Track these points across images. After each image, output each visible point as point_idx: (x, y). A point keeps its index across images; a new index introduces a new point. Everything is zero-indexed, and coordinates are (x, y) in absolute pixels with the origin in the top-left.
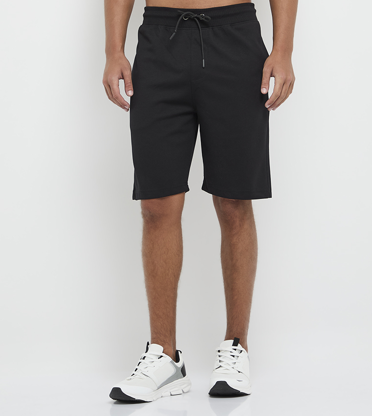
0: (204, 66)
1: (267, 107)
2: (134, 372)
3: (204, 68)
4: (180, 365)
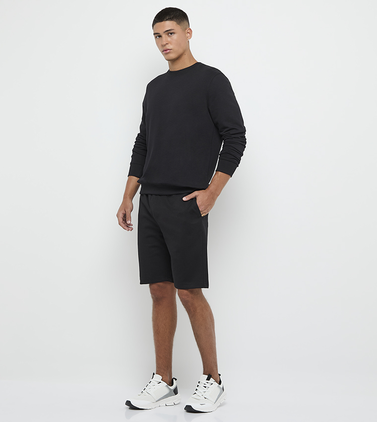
2: (143, 391)
4: (173, 388)
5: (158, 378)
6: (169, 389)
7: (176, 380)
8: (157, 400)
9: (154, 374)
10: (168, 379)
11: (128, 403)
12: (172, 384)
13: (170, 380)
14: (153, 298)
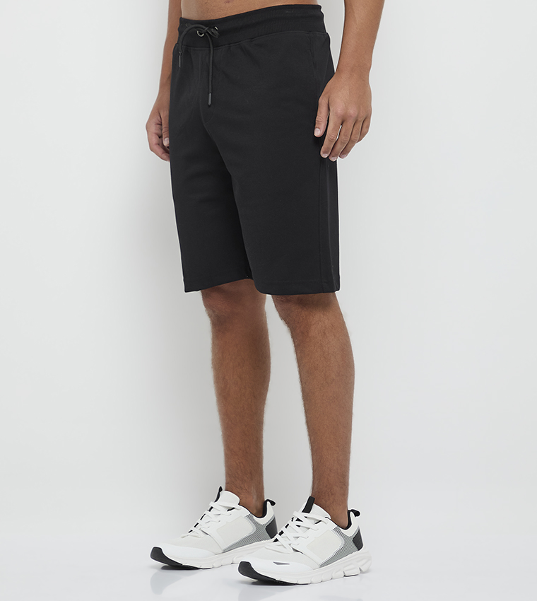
0: (210, 103)
1: (325, 156)
2: (193, 528)
3: (209, 106)
4: (264, 521)
5: (230, 498)
6: (256, 524)
7: (273, 503)
8: (225, 547)
9: (221, 489)
10: (254, 501)
11: (157, 554)
12: (263, 513)
13: (259, 505)
14: (210, 316)
